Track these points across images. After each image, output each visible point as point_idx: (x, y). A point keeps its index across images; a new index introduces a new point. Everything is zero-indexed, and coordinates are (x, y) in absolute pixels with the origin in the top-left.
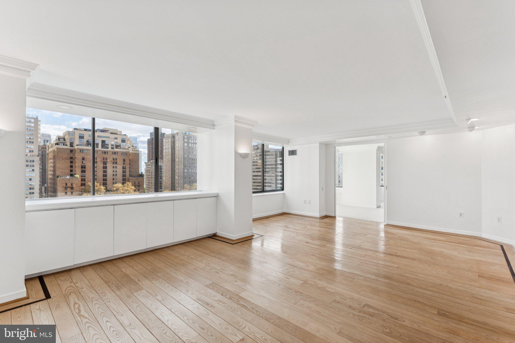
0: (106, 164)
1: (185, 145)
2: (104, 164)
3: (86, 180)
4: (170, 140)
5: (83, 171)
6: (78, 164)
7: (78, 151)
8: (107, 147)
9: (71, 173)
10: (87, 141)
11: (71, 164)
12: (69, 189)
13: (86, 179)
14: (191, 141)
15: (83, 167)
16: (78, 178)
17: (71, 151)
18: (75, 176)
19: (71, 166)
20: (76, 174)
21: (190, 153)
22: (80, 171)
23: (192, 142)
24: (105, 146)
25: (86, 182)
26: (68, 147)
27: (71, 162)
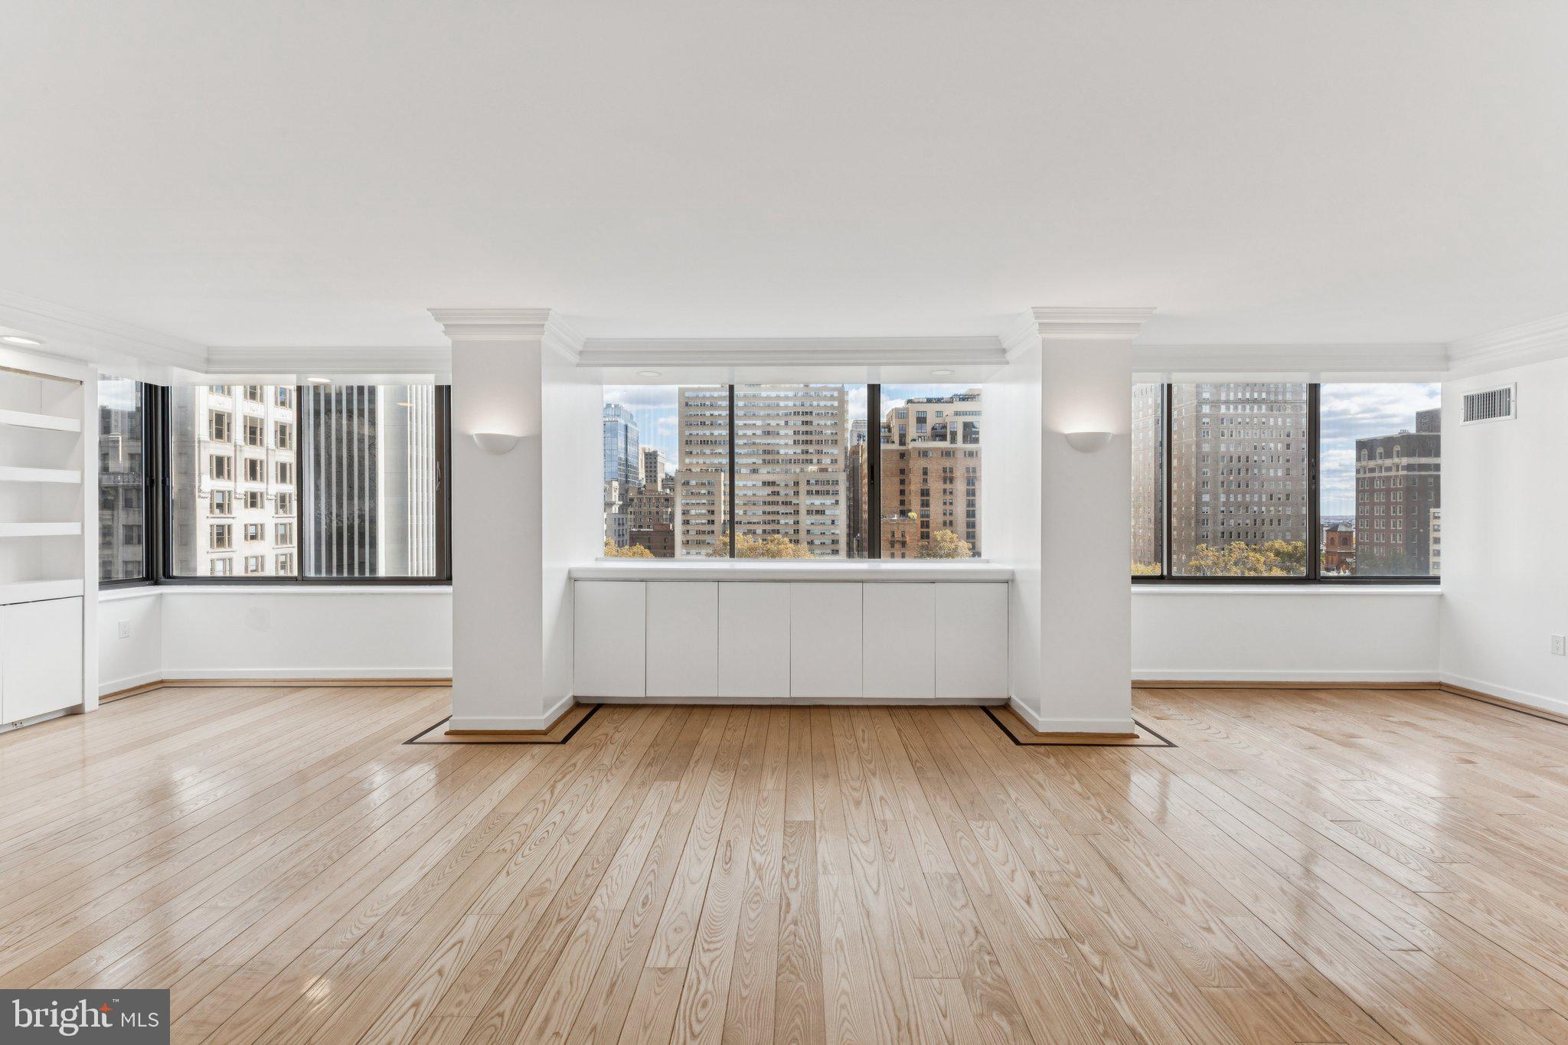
0: (973, 484)
1: (1204, 411)
2: (968, 484)
3: (931, 525)
4: (1150, 400)
5: (925, 504)
6: (915, 485)
7: (914, 455)
8: (974, 438)
9: (902, 508)
10: (933, 429)
11: (902, 488)
12: (897, 546)
13: (931, 522)
14: (1228, 395)
15: (925, 493)
16: (914, 520)
17: (902, 455)
18: (910, 514)
19: (902, 492)
20: (910, 511)
21: (1222, 436)
22: (920, 503)
23: (1232, 398)
24: (971, 437)
25: (930, 530)
26: (896, 446)
27: (902, 482)
